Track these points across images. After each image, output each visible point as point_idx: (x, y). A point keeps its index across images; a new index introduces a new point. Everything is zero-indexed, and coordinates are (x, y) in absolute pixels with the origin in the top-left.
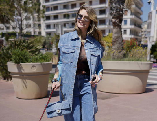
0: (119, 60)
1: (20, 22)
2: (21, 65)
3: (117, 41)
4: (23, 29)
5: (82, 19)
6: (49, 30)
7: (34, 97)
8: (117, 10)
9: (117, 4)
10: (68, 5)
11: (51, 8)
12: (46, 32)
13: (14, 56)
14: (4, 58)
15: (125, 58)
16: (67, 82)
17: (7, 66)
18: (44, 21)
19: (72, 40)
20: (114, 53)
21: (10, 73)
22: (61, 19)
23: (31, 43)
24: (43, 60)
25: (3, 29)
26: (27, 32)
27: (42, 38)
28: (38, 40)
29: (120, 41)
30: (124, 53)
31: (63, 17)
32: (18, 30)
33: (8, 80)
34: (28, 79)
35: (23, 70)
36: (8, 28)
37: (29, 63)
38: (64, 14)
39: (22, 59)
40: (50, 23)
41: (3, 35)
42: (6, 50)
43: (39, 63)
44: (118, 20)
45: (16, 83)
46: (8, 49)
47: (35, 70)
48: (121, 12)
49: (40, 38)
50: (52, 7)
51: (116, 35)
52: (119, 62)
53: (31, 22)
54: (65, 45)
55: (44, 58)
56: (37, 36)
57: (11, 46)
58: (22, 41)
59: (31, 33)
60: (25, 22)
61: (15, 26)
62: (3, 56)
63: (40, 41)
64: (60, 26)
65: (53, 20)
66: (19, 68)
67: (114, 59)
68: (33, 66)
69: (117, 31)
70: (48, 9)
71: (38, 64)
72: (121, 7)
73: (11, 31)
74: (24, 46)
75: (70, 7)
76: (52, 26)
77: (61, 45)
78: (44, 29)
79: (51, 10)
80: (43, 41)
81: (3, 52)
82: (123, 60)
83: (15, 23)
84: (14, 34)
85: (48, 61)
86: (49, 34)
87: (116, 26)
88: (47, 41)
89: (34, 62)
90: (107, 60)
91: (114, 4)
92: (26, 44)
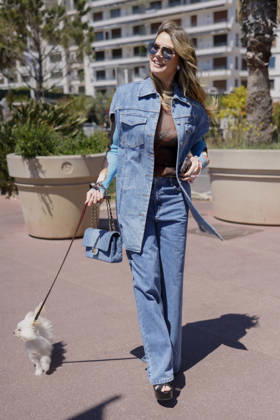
0: (264, 148)
1: (38, 66)
2: (37, 160)
3: (259, 102)
4: (44, 79)
5: (158, 53)
6: (102, 83)
7: (67, 235)
8: (257, 29)
9: (259, 16)
10: (143, 26)
12: (96, 87)
13: (21, 142)
14: (1, 145)
15: (276, 142)
17: (6, 163)
18: (91, 61)
19: (140, 98)
20: (251, 131)
21: (13, 179)
22: (128, 56)
23: (61, 111)
24: (88, 150)
25: (2, 82)
26: (53, 87)
27: (88, 100)
28: (78, 103)
29: (264, 102)
30: (273, 130)
31: (132, 53)
32: (33, 83)
34: (54, 193)
35: (43, 172)
37: (56, 157)
38: (136, 45)
39: (40, 148)
40: (103, 67)
41: (2, 93)
42: (6, 126)
43: (79, 156)
44: (261, 54)
45: (27, 202)
46: (11, 124)
47: (69, 173)
48: (267, 36)
49: (83, 100)
50: (109, 30)
51: (255, 89)
53: (62, 65)
54: (127, 107)
55: (90, 145)
56: (76, 95)
57: (16, 117)
58: (41, 107)
59: (62, 88)
60: (48, 65)
61: (28, 74)
63: (81, 108)
64: (126, 71)
65: (110, 59)
66: (35, 168)
67: (251, 145)
68: (66, 164)
69: (259, 80)
70: (99, 35)
71: (76, 159)
72: (267, 23)
73: (19, 85)
74: (45, 118)
75: (148, 30)
76: (108, 75)
77: (117, 108)
78: (92, 81)
79: (107, 38)
80: (88, 106)
82: (272, 148)
83: (28, 67)
84: (25, 93)
85: (100, 152)
86: (102, 90)
87: (255, 68)
88: (98, 107)
89: (67, 154)
90: (234, 147)
91: (250, 18)
92: (51, 114)
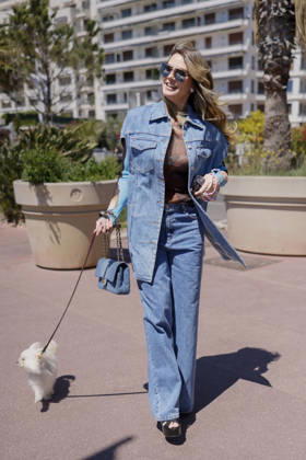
0: (281, 175)
1: (46, 89)
2: (45, 187)
3: (277, 127)
4: (53, 103)
6: (113, 107)
7: (77, 265)
8: (275, 51)
9: (277, 38)
10: (155, 48)
12: (106, 112)
13: (27, 168)
14: (7, 172)
15: (295, 168)
17: (12, 190)
18: (102, 85)
20: (268, 158)
21: (20, 207)
22: (140, 80)
23: (70, 136)
25: (9, 105)
26: (61, 111)
27: (98, 125)
28: (88, 127)
29: (282, 127)
30: (291, 157)
31: (144, 75)
32: (41, 107)
33: (17, 223)
34: (62, 221)
35: (51, 199)
37: (65, 184)
38: (148, 68)
39: (48, 174)
40: (115, 90)
41: (9, 118)
42: (13, 152)
43: (89, 183)
44: (278, 77)
45: (35, 231)
46: (18, 149)
47: (78, 200)
48: (286, 58)
49: (93, 124)
50: (120, 52)
51: (273, 114)
53: (72, 88)
54: (137, 131)
55: (100, 171)
56: (86, 120)
57: (23, 141)
58: (50, 131)
59: (71, 113)
60: (56, 88)
61: (36, 98)
62: (5, 166)
63: (91, 132)
64: (138, 95)
65: (121, 82)
66: (43, 195)
67: (268, 172)
68: (75, 190)
69: (277, 105)
70: (110, 58)
71: (87, 186)
72: (285, 44)
73: (27, 108)
74: (53, 143)
75: (161, 52)
76: (119, 98)
77: (128, 132)
78: (102, 105)
79: (119, 60)
80: (99, 131)
81: (6, 158)
82: (290, 175)
83: (36, 91)
84: (32, 117)
85: (111, 178)
86: (113, 115)
87: (273, 91)
88: (108, 131)
89: (77, 180)
90: (251, 174)
91: (268, 39)
92: (60, 139)
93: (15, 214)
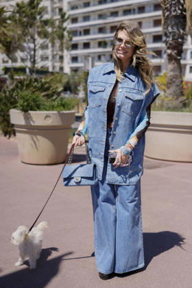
1: (32, 53)
2: (30, 114)
3: (174, 82)
4: (37, 62)
5: (123, 45)
6: (75, 65)
7: (46, 162)
8: (173, 36)
9: (175, 28)
10: (105, 27)
11: (80, 32)
12: (71, 68)
13: (21, 102)
14: (5, 104)
16: (94, 135)
17: (9, 116)
19: (104, 74)
21: (13, 125)
22: (94, 48)
23: (46, 83)
24: (62, 108)
25: (7, 62)
26: (42, 67)
28: (58, 78)
29: (177, 82)
30: (182, 100)
31: (97, 45)
32: (29, 64)
33: (10, 136)
35: (33, 121)
36: (14, 60)
37: (42, 112)
38: (100, 40)
40: (77, 54)
41: (7, 70)
42: (9, 92)
43: (56, 112)
44: (176, 51)
45: (22, 141)
46: (13, 90)
47: (49, 122)
48: (180, 40)
49: (61, 76)
50: (82, 30)
51: (172, 73)
52: (176, 113)
53: (49, 52)
55: (64, 105)
56: (58, 73)
57: (17, 86)
59: (48, 68)
60: (40, 53)
61: (25, 58)
62: (4, 101)
63: (60, 81)
64: (90, 59)
65: (81, 49)
66: (27, 118)
67: (168, 109)
68: (47, 116)
69: (174, 68)
70: (74, 33)
71: (53, 114)
72: (180, 32)
73: (19, 64)
74: (35, 87)
75: (109, 30)
76: (79, 59)
78: (68, 63)
79: (80, 35)
80: (65, 80)
81: (6, 96)
83: (26, 53)
84: (22, 70)
85: (69, 110)
86: (75, 70)
87: (172, 60)
88: (71, 81)
89: (49, 110)
91: (170, 29)
92: (39, 85)
93: (10, 130)
